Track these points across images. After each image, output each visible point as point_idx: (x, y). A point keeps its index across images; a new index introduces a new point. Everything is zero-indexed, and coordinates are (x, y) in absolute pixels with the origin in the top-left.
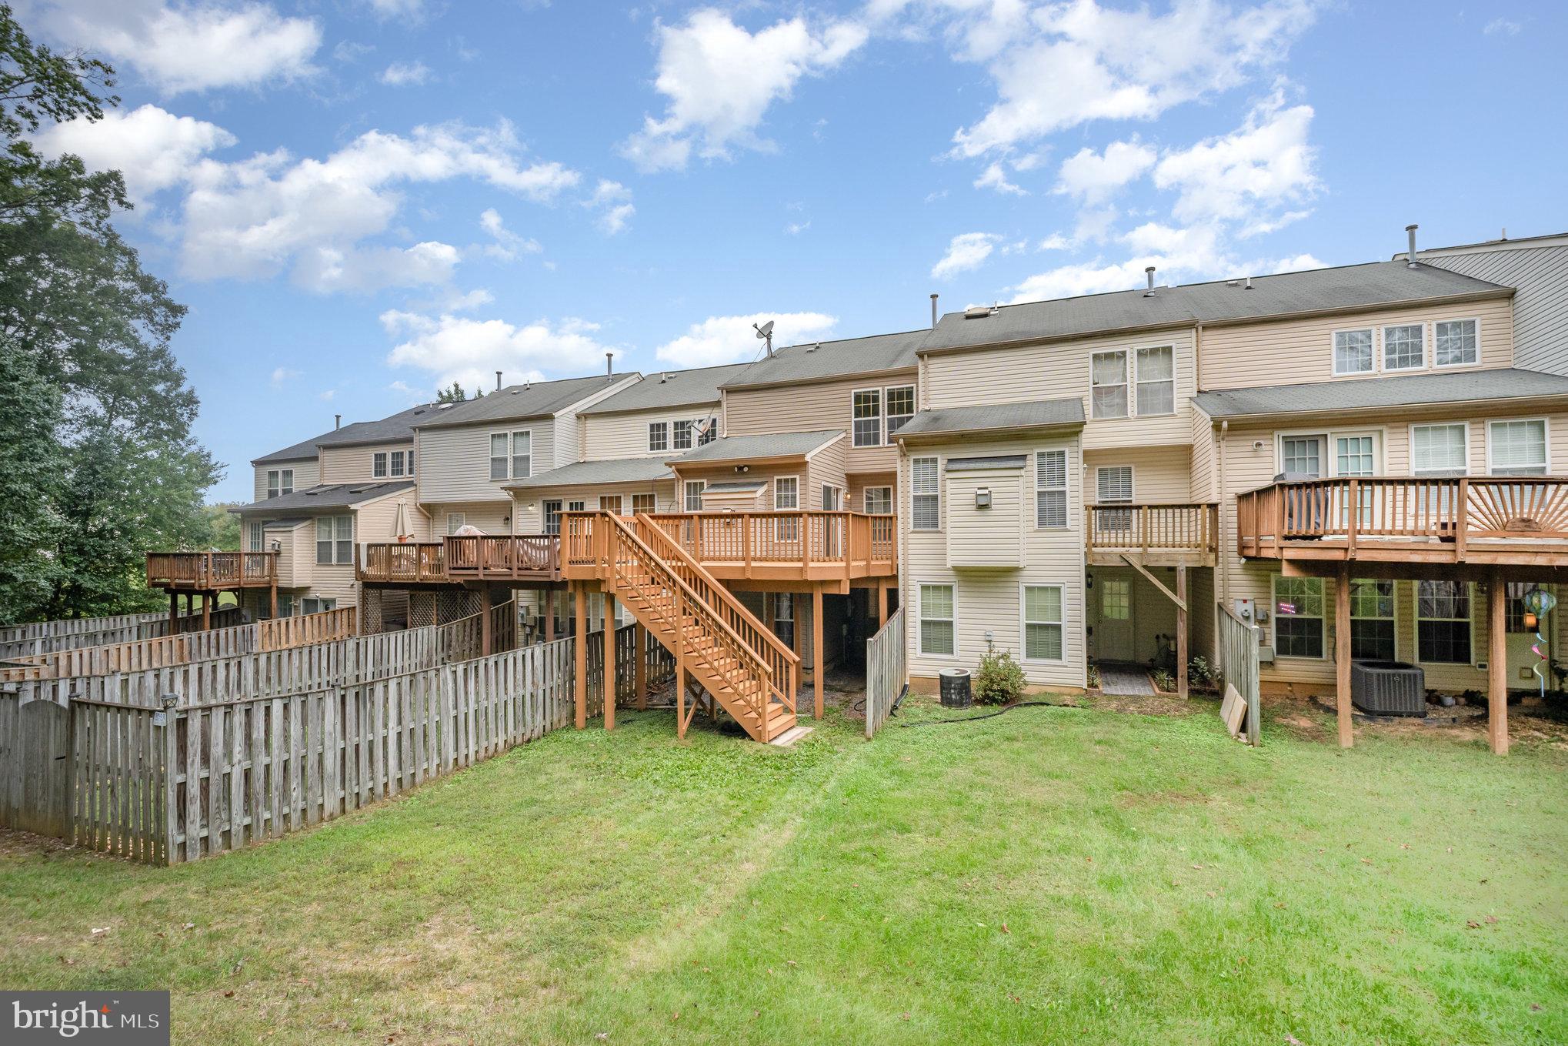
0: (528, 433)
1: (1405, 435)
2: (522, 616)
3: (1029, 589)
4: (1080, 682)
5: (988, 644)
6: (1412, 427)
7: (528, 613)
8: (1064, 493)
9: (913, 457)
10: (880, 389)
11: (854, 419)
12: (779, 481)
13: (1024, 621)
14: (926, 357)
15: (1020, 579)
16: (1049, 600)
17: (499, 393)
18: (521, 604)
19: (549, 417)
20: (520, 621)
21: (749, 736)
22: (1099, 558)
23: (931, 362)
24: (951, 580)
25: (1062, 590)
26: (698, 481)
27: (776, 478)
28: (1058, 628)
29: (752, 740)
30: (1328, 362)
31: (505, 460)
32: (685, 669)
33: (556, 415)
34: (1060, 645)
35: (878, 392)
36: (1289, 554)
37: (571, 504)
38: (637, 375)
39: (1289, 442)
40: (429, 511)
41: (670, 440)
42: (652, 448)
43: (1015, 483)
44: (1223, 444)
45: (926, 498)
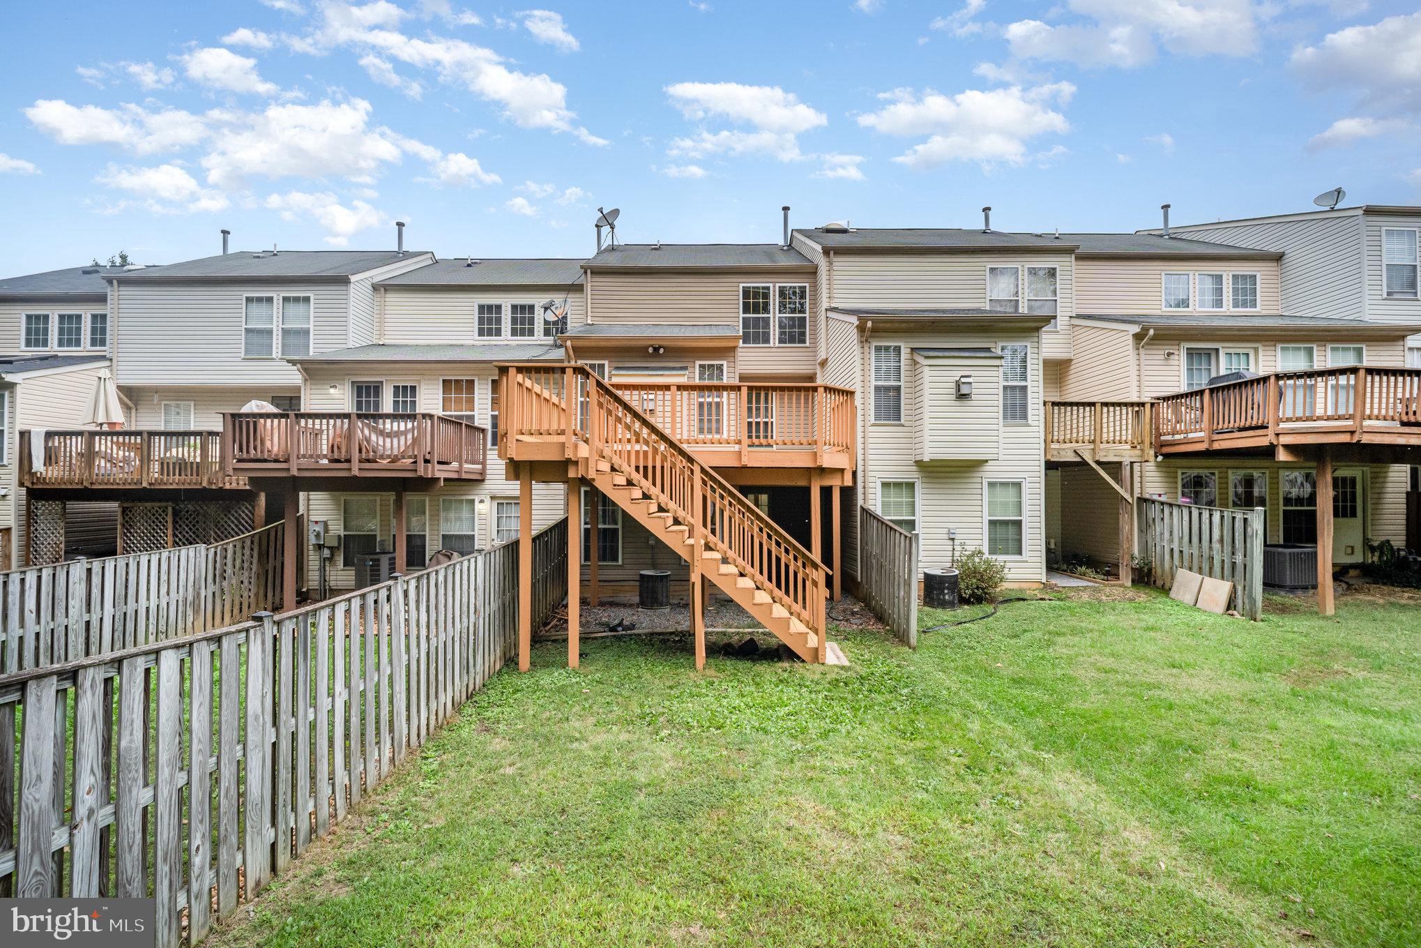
0: (307, 299)
1: (1273, 353)
2: (318, 536)
3: (991, 485)
4: (1038, 577)
5: (951, 543)
6: (1279, 346)
7: (326, 530)
8: (1026, 387)
9: (875, 344)
10: (771, 285)
11: (742, 315)
12: (701, 366)
13: (986, 518)
14: (832, 253)
15: (984, 475)
16: (1009, 496)
17: (226, 256)
18: (313, 518)
19: (343, 281)
20: (313, 540)
21: (799, 658)
22: (1055, 453)
23: (835, 259)
24: (913, 475)
25: (1023, 485)
26: (597, 362)
27: (698, 363)
28: (1018, 524)
29: (803, 661)
30: (1158, 298)
31: (269, 332)
32: (703, 576)
33: (353, 278)
34: (1020, 541)
35: (768, 288)
36: (1285, 440)
37: (396, 388)
38: (430, 255)
39: (1191, 353)
40: (132, 396)
41: (506, 325)
42: (481, 333)
43: (995, 373)
44: (1142, 351)
45: (887, 389)
